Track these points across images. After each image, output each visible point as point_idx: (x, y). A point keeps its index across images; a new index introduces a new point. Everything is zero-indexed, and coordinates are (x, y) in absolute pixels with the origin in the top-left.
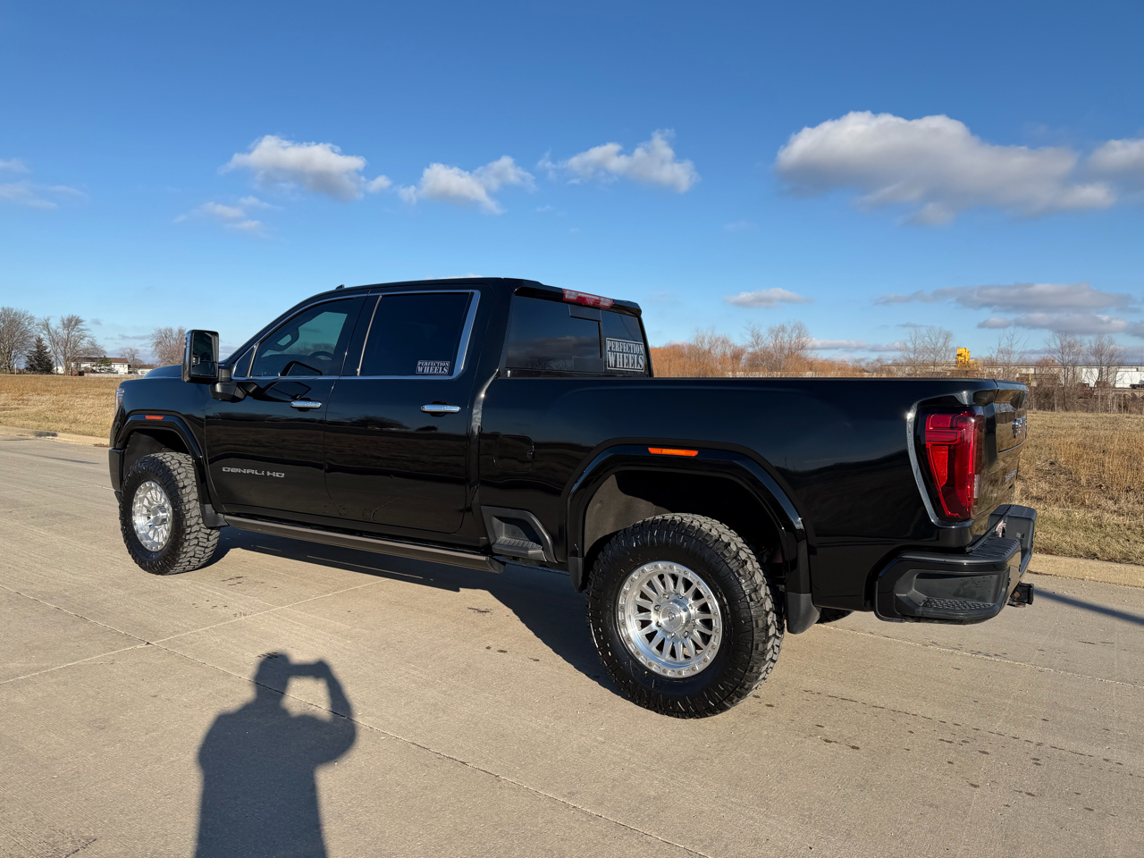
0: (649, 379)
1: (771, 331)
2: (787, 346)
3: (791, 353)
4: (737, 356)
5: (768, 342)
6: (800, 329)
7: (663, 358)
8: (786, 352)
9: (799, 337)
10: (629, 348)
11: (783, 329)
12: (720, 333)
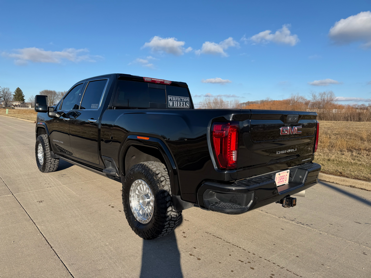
0: (192, 110)
1: (320, 94)
2: (326, 99)
3: (328, 102)
4: (307, 104)
5: (318, 98)
6: (331, 93)
7: (279, 104)
8: (326, 101)
9: (331, 96)
10: (181, 99)
11: (325, 93)
12: (300, 95)
